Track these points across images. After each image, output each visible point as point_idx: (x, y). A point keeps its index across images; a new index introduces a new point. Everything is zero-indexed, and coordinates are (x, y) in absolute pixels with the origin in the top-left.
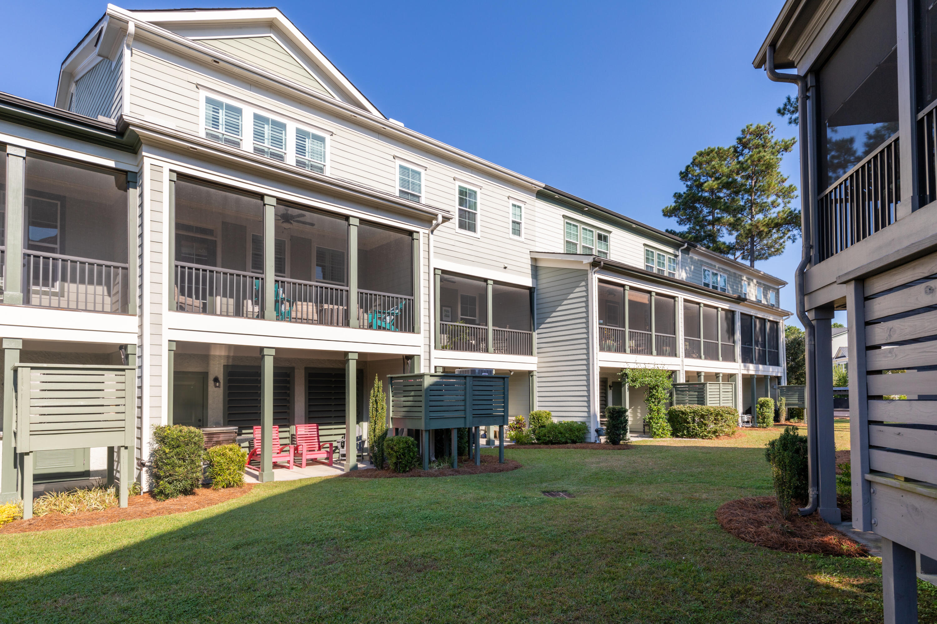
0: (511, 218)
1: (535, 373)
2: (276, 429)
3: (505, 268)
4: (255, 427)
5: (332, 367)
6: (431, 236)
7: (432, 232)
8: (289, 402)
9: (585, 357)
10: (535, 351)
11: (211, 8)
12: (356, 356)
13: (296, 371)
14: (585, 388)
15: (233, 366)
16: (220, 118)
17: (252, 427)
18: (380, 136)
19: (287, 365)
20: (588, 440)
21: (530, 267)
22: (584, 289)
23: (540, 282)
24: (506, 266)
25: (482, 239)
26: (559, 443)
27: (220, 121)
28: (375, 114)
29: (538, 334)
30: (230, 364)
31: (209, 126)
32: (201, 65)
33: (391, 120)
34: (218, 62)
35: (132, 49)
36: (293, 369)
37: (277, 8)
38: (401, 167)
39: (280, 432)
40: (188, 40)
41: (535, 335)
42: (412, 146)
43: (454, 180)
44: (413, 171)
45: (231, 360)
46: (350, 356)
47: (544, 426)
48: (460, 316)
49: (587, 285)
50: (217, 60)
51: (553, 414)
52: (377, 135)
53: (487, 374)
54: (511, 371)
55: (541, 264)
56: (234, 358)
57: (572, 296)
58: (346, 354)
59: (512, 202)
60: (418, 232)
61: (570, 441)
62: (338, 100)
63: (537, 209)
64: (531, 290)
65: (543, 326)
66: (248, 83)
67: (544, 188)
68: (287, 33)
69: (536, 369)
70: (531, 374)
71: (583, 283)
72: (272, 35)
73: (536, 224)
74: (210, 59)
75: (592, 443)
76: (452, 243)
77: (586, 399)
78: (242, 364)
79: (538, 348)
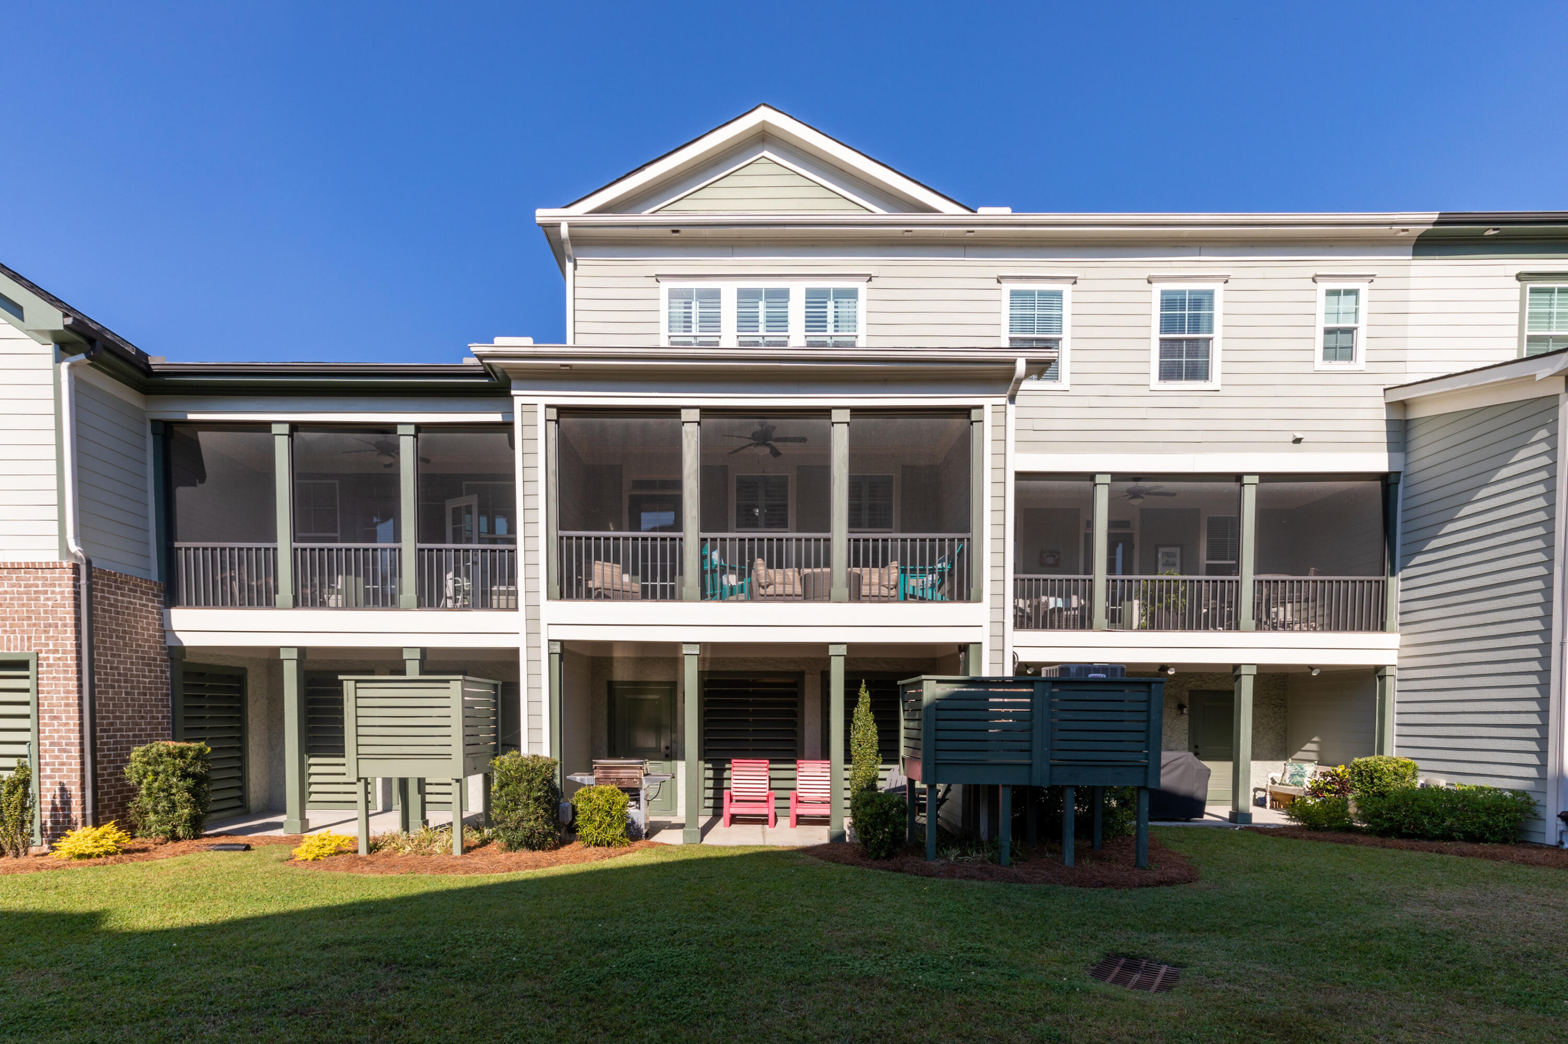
0: (1322, 323)
1: (1388, 671)
2: (766, 765)
3: (1297, 441)
4: (733, 761)
5: (869, 669)
6: (1011, 408)
7: (1012, 399)
8: (795, 724)
9: (1537, 625)
10: (1393, 617)
11: (666, 153)
12: (843, 650)
13: (807, 678)
14: (1534, 706)
15: (711, 673)
16: (693, 315)
17: (731, 760)
18: (968, 250)
19: (792, 668)
20: (1537, 839)
21: (1383, 426)
22: (1544, 447)
23: (1414, 457)
24: (1299, 435)
25: (1225, 391)
26: (1423, 836)
27: (693, 320)
28: (949, 209)
29: (1403, 580)
30: (707, 669)
31: (680, 331)
32: (661, 245)
33: (981, 210)
34: (677, 231)
35: (575, 260)
36: (801, 674)
37: (765, 105)
38: (1014, 294)
39: (770, 769)
40: (645, 216)
41: (1395, 584)
42: (1041, 246)
43: (1150, 282)
44: (1042, 293)
45: (707, 664)
46: (832, 650)
47: (1382, 795)
48: (1204, 561)
49: (1554, 435)
50: (675, 228)
51: (1421, 765)
52: (961, 250)
53: (1103, 676)
54: (1312, 667)
55: (1416, 413)
56: (713, 661)
57: (1504, 473)
58: (825, 646)
59: (1324, 286)
60: (981, 407)
61: (1461, 835)
62: (880, 213)
63: (1413, 283)
64: (1387, 481)
65: (1419, 559)
66: (729, 246)
67: (1435, 223)
68: (785, 137)
69: (1395, 661)
70: (1380, 674)
71: (1543, 433)
72: (766, 153)
73: (1411, 319)
74: (667, 231)
75: (1550, 847)
76: (1142, 413)
77: (1534, 733)
78: (723, 669)
79: (1401, 614)
